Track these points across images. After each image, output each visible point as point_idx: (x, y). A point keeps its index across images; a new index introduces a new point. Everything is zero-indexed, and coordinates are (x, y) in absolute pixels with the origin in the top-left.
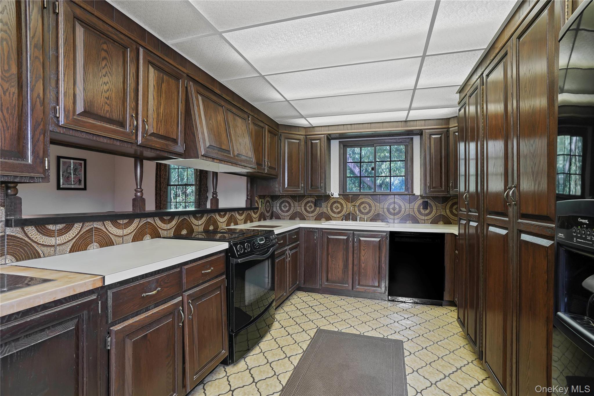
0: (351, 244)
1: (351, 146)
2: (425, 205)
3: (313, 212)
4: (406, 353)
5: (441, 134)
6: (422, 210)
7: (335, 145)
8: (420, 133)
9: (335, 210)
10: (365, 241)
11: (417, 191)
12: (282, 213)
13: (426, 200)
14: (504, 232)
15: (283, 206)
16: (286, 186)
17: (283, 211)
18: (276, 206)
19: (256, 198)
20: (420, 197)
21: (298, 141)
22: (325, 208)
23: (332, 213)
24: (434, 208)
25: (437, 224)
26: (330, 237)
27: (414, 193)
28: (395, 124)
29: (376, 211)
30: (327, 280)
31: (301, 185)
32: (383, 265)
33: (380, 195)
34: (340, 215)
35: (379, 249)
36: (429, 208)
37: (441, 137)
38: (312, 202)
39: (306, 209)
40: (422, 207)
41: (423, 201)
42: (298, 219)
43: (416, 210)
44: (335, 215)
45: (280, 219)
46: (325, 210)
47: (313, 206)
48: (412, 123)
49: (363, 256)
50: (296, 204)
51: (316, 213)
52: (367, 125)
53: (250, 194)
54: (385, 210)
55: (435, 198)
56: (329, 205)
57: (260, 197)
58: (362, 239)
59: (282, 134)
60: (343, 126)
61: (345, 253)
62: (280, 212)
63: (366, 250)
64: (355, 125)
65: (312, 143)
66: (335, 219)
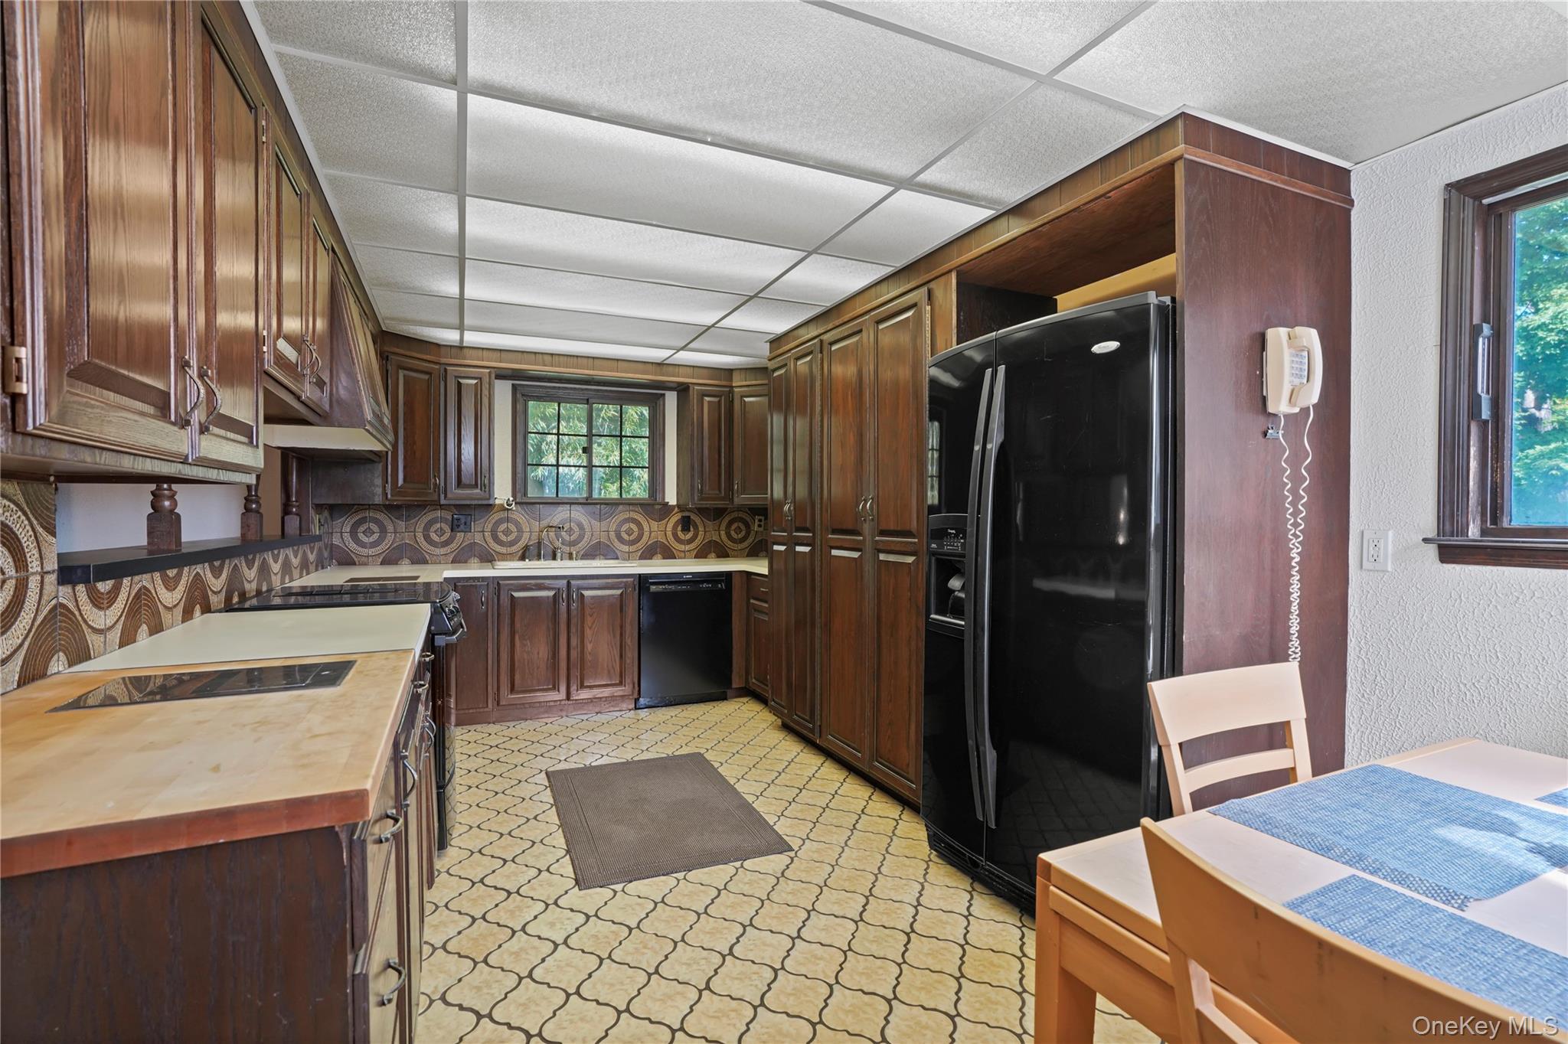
0: (563, 606)
1: (539, 398)
2: (686, 524)
3: (446, 544)
4: (716, 765)
5: (720, 396)
6: (680, 533)
7: (503, 393)
8: (683, 390)
9: (503, 538)
10: (593, 597)
11: (671, 498)
12: (360, 549)
13: (686, 514)
14: (855, 555)
15: (363, 532)
16: (401, 482)
17: (363, 545)
18: (341, 533)
19: (312, 512)
20: (676, 509)
21: (426, 377)
22: (479, 533)
23: (496, 545)
24: (701, 529)
25: (706, 558)
26: (516, 594)
27: (666, 501)
28: (640, 366)
29: (593, 538)
30: (512, 690)
31: (433, 480)
32: (629, 641)
33: (601, 504)
34: (515, 547)
35: (621, 611)
36: (692, 529)
37: (719, 401)
38: (442, 520)
39: (427, 538)
40: (679, 528)
41: (683, 517)
42: (407, 561)
43: (669, 534)
44: (503, 550)
45: (354, 564)
46: (478, 539)
47: (447, 529)
48: (671, 369)
49: (590, 628)
50: (402, 524)
51: (454, 546)
52: (585, 360)
53: (296, 501)
54: (612, 534)
55: (702, 511)
56: (489, 527)
57: (319, 508)
58: (587, 593)
59: (391, 357)
60: (533, 356)
61: (551, 626)
62: (353, 545)
63: (595, 615)
64: (562, 358)
65: (459, 384)
66: (505, 557)
